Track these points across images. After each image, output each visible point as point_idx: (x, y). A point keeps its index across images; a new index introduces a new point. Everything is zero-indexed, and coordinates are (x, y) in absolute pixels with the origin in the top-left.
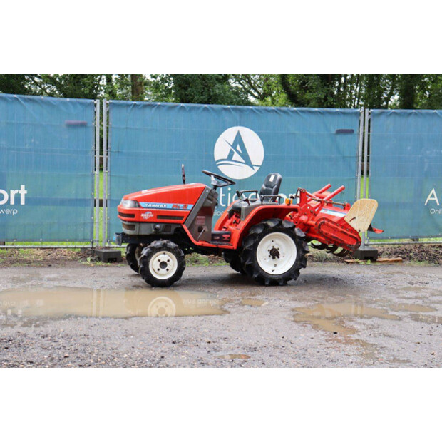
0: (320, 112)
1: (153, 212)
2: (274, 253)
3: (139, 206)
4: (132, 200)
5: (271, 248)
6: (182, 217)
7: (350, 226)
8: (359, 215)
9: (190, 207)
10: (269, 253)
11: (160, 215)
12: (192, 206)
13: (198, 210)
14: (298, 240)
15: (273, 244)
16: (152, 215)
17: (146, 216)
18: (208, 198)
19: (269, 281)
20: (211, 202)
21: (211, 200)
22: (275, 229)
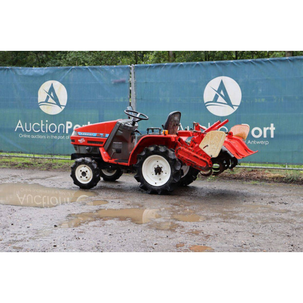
1: (85, 138)
2: (158, 171)
3: (78, 134)
5: (156, 167)
6: (102, 142)
7: (204, 152)
8: (210, 144)
9: (107, 135)
11: (89, 141)
12: (108, 135)
13: (112, 138)
14: (171, 161)
15: (158, 164)
16: (84, 141)
17: (81, 141)
18: (118, 129)
20: (122, 132)
21: (122, 131)
22: (154, 153)
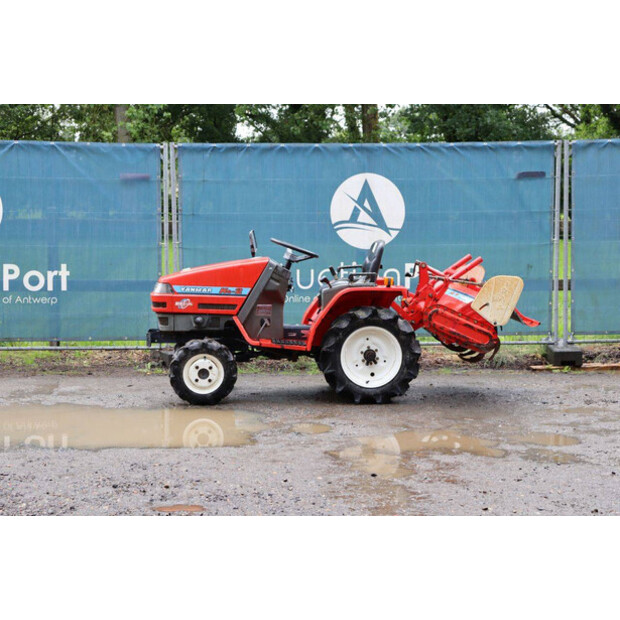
0: (490, 148)
1: (192, 299)
2: (370, 357)
3: (173, 291)
4: (164, 283)
5: (365, 349)
6: (234, 306)
7: (480, 316)
8: (493, 301)
9: (246, 291)
10: (362, 357)
11: (202, 303)
12: (249, 289)
13: (257, 295)
14: (403, 337)
15: (368, 343)
16: (190, 304)
17: (181, 305)
18: (272, 278)
19: (360, 397)
20: (278, 284)
21: (278, 281)
22: (367, 322)
